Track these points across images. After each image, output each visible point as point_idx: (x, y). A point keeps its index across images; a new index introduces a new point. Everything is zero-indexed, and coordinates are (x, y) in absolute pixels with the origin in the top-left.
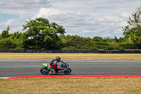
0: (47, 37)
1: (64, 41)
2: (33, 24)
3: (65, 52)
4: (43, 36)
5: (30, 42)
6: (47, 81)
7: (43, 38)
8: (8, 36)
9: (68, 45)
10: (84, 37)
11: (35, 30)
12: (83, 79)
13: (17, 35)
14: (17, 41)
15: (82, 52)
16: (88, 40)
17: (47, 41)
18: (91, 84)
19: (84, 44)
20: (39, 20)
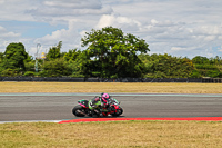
0: (120, 57)
1: (147, 64)
2: (97, 36)
3: (149, 81)
4: (114, 55)
5: (94, 66)
6: (122, 126)
7: (114, 59)
8: (59, 56)
9: (153, 69)
10: (178, 57)
11: (102, 46)
12: (178, 123)
13: (74, 55)
14: (72, 64)
15: (176, 81)
16: (184, 62)
17: (120, 63)
18: (191, 132)
19: (178, 68)
20: (108, 30)
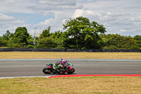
0: (87, 36)
1: (105, 40)
2: (73, 23)
3: (106, 51)
4: (84, 35)
5: (71, 42)
6: (89, 80)
7: (84, 37)
8: (49, 35)
9: (109, 43)
10: (124, 36)
11: (76, 29)
12: (124, 78)
13: (58, 35)
14: (57, 41)
15: (123, 51)
16: (128, 39)
17: (87, 40)
18: (133, 84)
19: (125, 43)
20: (80, 19)
